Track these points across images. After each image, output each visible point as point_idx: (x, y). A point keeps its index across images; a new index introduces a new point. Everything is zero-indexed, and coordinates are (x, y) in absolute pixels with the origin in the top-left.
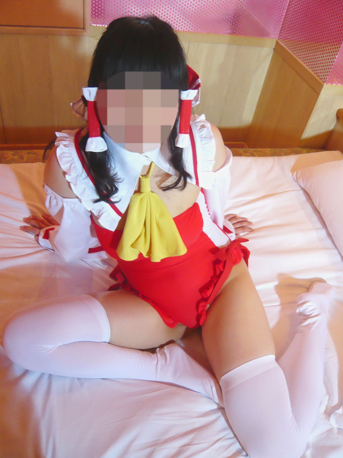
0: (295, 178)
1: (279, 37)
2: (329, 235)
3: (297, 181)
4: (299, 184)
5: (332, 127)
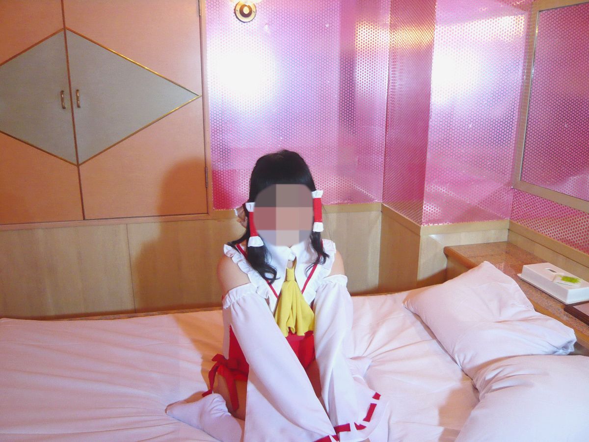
0: (407, 306)
1: (383, 200)
2: (439, 342)
3: (408, 309)
4: (410, 311)
5: (444, 266)
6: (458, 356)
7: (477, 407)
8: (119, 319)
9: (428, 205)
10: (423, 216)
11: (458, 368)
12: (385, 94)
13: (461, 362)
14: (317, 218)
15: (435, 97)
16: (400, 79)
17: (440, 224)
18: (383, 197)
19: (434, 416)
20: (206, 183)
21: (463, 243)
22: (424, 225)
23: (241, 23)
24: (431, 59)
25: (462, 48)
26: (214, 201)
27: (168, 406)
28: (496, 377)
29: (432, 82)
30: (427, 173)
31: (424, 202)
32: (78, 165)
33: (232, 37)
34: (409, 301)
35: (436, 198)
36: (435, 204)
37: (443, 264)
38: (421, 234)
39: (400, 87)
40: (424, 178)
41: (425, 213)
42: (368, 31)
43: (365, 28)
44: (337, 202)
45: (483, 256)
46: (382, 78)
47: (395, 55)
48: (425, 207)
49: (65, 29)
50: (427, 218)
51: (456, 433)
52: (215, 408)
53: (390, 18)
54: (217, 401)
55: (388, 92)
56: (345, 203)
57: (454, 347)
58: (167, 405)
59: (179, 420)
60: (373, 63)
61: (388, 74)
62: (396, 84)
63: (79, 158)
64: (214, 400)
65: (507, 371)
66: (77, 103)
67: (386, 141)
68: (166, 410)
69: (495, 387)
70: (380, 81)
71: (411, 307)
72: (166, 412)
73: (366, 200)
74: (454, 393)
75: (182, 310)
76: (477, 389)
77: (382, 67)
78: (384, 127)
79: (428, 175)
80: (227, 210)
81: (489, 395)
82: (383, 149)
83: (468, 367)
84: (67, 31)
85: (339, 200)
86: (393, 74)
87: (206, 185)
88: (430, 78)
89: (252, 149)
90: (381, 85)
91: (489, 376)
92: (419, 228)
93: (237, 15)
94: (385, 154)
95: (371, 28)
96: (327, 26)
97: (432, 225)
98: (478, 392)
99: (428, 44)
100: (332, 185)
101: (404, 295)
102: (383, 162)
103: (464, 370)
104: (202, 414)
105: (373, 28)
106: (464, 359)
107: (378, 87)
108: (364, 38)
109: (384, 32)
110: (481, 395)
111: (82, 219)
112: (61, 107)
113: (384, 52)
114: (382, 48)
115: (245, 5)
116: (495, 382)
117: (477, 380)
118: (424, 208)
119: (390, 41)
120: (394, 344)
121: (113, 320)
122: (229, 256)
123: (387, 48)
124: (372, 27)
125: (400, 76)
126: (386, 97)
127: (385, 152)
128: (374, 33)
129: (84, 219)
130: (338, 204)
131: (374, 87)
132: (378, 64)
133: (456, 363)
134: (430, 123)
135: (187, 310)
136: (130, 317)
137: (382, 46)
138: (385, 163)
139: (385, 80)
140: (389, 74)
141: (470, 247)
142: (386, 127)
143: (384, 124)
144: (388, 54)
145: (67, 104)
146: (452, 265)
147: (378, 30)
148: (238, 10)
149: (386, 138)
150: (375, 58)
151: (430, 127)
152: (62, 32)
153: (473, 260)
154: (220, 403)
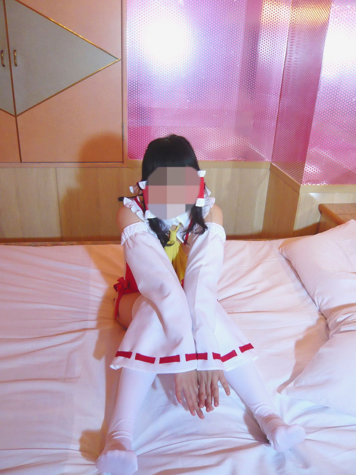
0: (281, 252)
1: (272, 160)
3: (282, 254)
4: (283, 256)
5: (318, 220)
6: (317, 299)
9: (308, 168)
10: (303, 177)
11: (316, 309)
12: (282, 66)
13: (319, 303)
15: (325, 72)
16: (296, 53)
17: (318, 184)
18: (272, 157)
20: (122, 136)
21: (336, 202)
22: (303, 184)
24: (325, 35)
26: (129, 152)
28: (345, 321)
29: (323, 57)
30: (311, 139)
31: (306, 165)
32: (16, 116)
34: (283, 248)
35: (317, 160)
37: (317, 218)
38: (300, 192)
39: (296, 60)
40: (308, 144)
41: (305, 174)
42: (272, 6)
44: (232, 159)
45: (351, 215)
46: (281, 51)
47: (294, 30)
50: (307, 178)
55: (284, 65)
56: (239, 161)
57: (315, 291)
61: (286, 47)
62: (293, 57)
63: (17, 109)
66: (15, 61)
67: (279, 108)
69: (342, 329)
71: (284, 253)
73: (257, 158)
76: (329, 328)
77: (282, 41)
79: (311, 141)
81: (337, 336)
82: (276, 115)
83: (325, 308)
85: (234, 157)
86: (290, 48)
88: (322, 54)
89: (162, 109)
90: (279, 58)
91: (340, 319)
92: (300, 186)
97: (310, 185)
98: (329, 330)
99: (324, 21)
100: (229, 144)
101: (280, 241)
102: (275, 127)
103: (321, 310)
105: (276, 4)
106: (322, 302)
107: (277, 59)
109: (286, 8)
110: (331, 333)
111: (20, 162)
112: (1, 65)
113: (285, 27)
114: (283, 23)
116: (343, 325)
117: (330, 321)
118: (305, 170)
119: (291, 17)
122: (128, 206)
123: (288, 23)
125: (296, 50)
126: (283, 69)
127: (278, 118)
128: (277, 8)
129: (21, 162)
130: (234, 161)
131: (273, 59)
132: (278, 37)
133: (315, 303)
134: (318, 95)
137: (283, 21)
138: (276, 127)
139: (284, 53)
140: (287, 48)
141: (341, 206)
142: (280, 96)
143: (279, 94)
144: (288, 29)
145: (6, 63)
146: (324, 220)
147: (281, 6)
149: (279, 106)
150: (276, 32)
151: (318, 98)
153: (342, 218)
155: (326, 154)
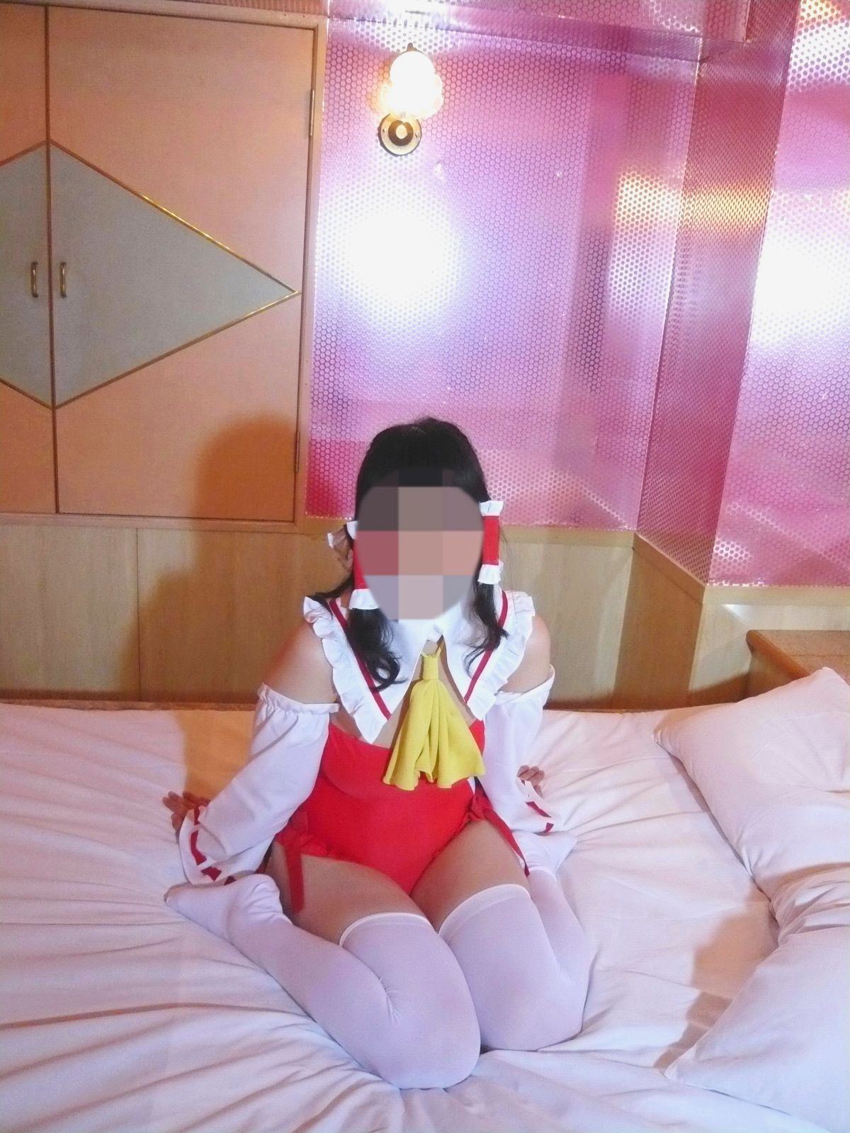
0: (660, 741)
1: (639, 528)
2: (714, 820)
3: (661, 745)
4: (665, 749)
5: (745, 668)
6: (748, 852)
7: (770, 958)
8: (103, 709)
9: (723, 546)
10: (711, 566)
11: (744, 875)
12: (662, 318)
13: (753, 864)
14: (488, 555)
15: (758, 333)
16: (694, 291)
17: (744, 585)
18: (639, 521)
19: (684, 965)
20: (295, 463)
21: (786, 626)
22: (711, 584)
23: (389, 155)
24: (757, 255)
25: (822, 239)
26: (308, 499)
27: (171, 888)
28: (816, 903)
29: (754, 302)
30: (728, 481)
31: (717, 539)
32: (54, 408)
33: (369, 181)
34: (665, 730)
35: (741, 531)
36: (738, 544)
37: (742, 663)
38: (705, 601)
39: (693, 306)
40: (721, 491)
41: (715, 561)
42: (640, 191)
43: (634, 184)
44: (547, 523)
45: (822, 657)
46: (658, 286)
47: (687, 242)
48: (717, 549)
49: (48, 142)
50: (719, 569)
51: (722, 1004)
52: (256, 904)
53: (685, 169)
54: (264, 889)
55: (667, 316)
56: (563, 527)
57: (743, 832)
58: (170, 886)
59: (187, 918)
60: (644, 256)
61: (670, 279)
62: (685, 301)
63: (57, 393)
64: (259, 888)
65: (840, 894)
66: (61, 287)
67: (654, 411)
68: (166, 896)
69: (810, 922)
70: (655, 292)
71: (668, 743)
72: (165, 900)
73: (604, 522)
74: (730, 925)
75: (225, 705)
76: (776, 921)
77: (661, 264)
78: (654, 384)
79: (729, 484)
80: (332, 519)
81: (797, 937)
82: (647, 427)
83: (765, 874)
84: (52, 148)
85: (551, 518)
86: (680, 280)
87: (295, 467)
88: (752, 295)
90: (655, 300)
91: (802, 900)
92: (701, 589)
93: (383, 140)
94: (651, 437)
95: (647, 185)
96: (558, 175)
97: (727, 585)
98: (779, 926)
99: (755, 226)
100: (541, 489)
101: (658, 716)
102: (645, 453)
103: (757, 880)
104: (232, 911)
105: (650, 186)
106: (760, 858)
107: (650, 303)
108: (630, 204)
109: (671, 194)
110: (783, 932)
111: (54, 511)
112: (29, 293)
113: (668, 235)
114: (665, 226)
115: (399, 122)
116: (811, 913)
117: (778, 904)
118: (715, 551)
119: (682, 213)
120: (627, 813)
121: (91, 712)
122: (309, 620)
123: (674, 227)
124: (648, 183)
125: (694, 284)
126: (663, 324)
127: (651, 432)
128: (650, 195)
129: (57, 511)
130: (550, 526)
131: (641, 302)
132: (653, 257)
133: (743, 863)
134: (743, 385)
135: (233, 705)
136: (124, 709)
137: (663, 223)
138: (648, 454)
139: (665, 290)
140: (673, 279)
141: (799, 636)
142: (658, 384)
143: (655, 379)
144: (676, 239)
145: (42, 289)
146: (759, 667)
147: (660, 190)
148: (386, 130)
149: (655, 405)
150: (648, 245)
151: (743, 391)
152: (44, 148)
153: (800, 662)
154: (269, 894)
155: (761, 517)
